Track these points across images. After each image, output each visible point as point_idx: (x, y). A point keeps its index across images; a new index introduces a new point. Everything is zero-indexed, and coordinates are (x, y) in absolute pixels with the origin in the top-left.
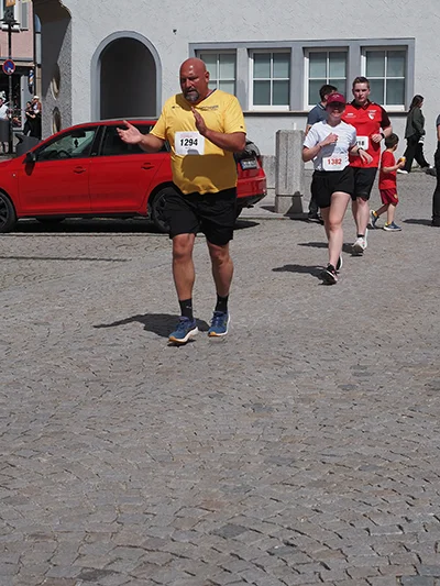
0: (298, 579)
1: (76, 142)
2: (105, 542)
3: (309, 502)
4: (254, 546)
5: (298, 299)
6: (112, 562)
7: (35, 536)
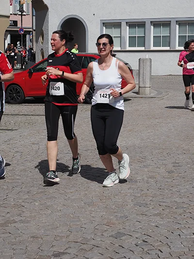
0: (149, 257)
2: (64, 240)
3: (153, 222)
4: (129, 242)
5: (148, 133)
6: (67, 249)
7: (33, 237)
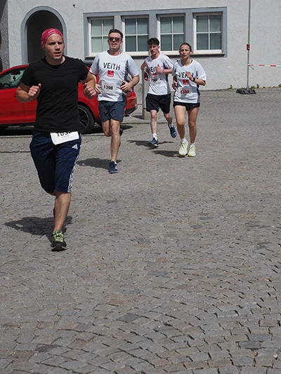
0: (174, 346)
1: (14, 78)
2: (51, 327)
3: (178, 298)
4: (145, 327)
5: (161, 173)
6: (56, 340)
7: (6, 325)
